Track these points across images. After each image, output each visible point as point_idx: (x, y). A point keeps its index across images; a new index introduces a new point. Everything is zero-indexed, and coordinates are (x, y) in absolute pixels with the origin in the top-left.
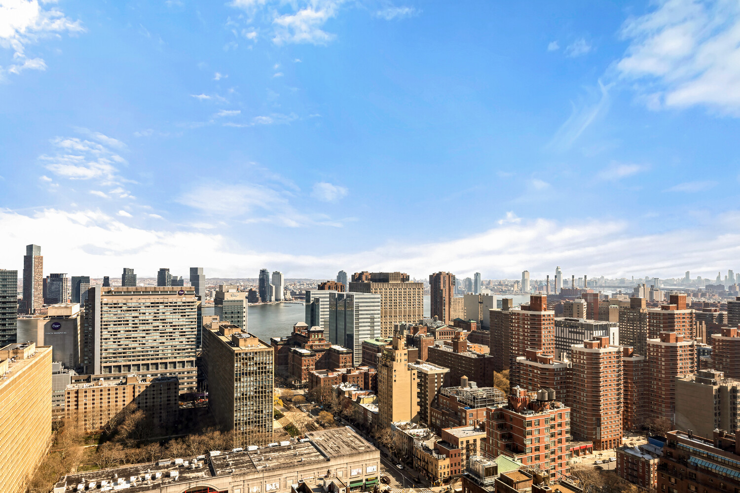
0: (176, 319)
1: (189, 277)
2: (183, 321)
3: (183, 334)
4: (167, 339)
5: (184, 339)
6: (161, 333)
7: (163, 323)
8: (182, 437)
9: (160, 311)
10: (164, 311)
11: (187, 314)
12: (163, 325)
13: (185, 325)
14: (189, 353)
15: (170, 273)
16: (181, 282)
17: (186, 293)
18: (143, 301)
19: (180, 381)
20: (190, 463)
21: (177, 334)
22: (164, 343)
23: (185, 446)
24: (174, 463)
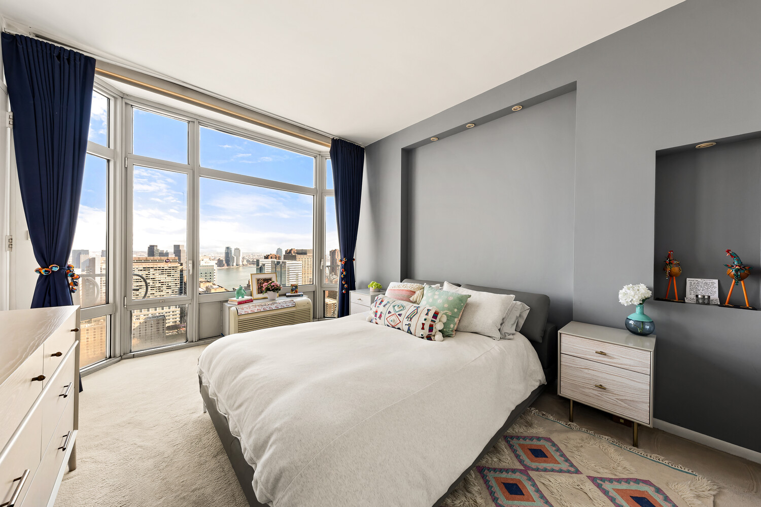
0: (164, 278)
2: (169, 279)
3: (169, 287)
5: (170, 291)
9: (151, 273)
10: (154, 273)
11: (172, 274)
15: (158, 248)
16: (167, 254)
18: (137, 267)
19: (167, 318)
21: (164, 287)
22: (153, 294)
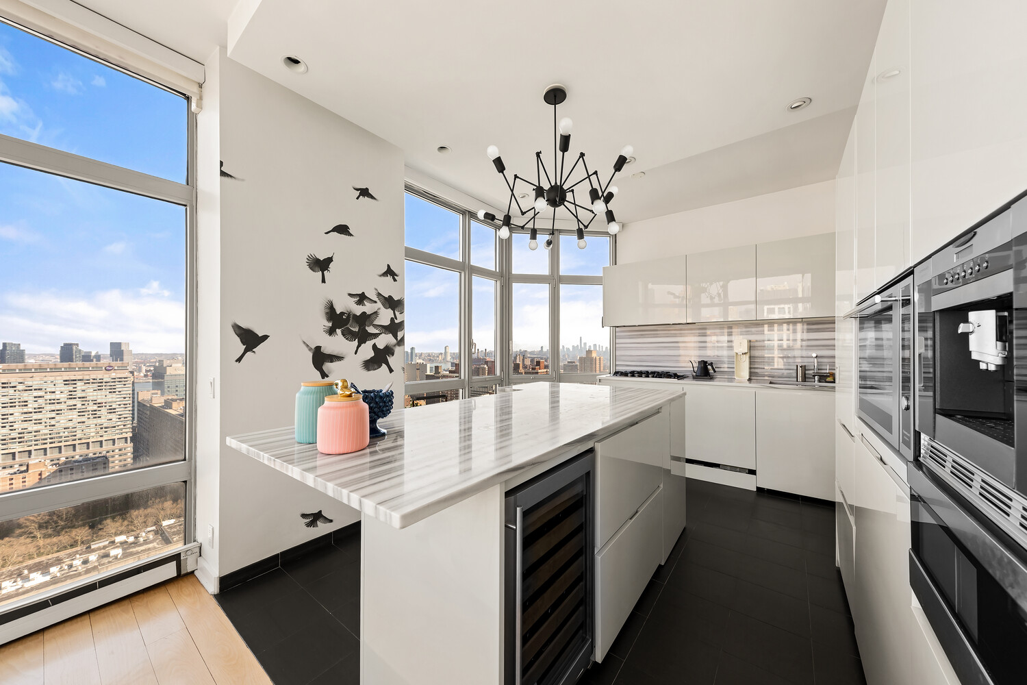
1: (108, 352)
4: (89, 418)
6: (79, 412)
7: (83, 401)
8: (121, 515)
12: (83, 403)
13: (115, 402)
14: (121, 429)
17: (116, 368)
20: (136, 537)
23: (126, 523)
24: (113, 542)
